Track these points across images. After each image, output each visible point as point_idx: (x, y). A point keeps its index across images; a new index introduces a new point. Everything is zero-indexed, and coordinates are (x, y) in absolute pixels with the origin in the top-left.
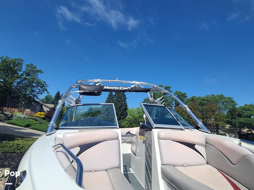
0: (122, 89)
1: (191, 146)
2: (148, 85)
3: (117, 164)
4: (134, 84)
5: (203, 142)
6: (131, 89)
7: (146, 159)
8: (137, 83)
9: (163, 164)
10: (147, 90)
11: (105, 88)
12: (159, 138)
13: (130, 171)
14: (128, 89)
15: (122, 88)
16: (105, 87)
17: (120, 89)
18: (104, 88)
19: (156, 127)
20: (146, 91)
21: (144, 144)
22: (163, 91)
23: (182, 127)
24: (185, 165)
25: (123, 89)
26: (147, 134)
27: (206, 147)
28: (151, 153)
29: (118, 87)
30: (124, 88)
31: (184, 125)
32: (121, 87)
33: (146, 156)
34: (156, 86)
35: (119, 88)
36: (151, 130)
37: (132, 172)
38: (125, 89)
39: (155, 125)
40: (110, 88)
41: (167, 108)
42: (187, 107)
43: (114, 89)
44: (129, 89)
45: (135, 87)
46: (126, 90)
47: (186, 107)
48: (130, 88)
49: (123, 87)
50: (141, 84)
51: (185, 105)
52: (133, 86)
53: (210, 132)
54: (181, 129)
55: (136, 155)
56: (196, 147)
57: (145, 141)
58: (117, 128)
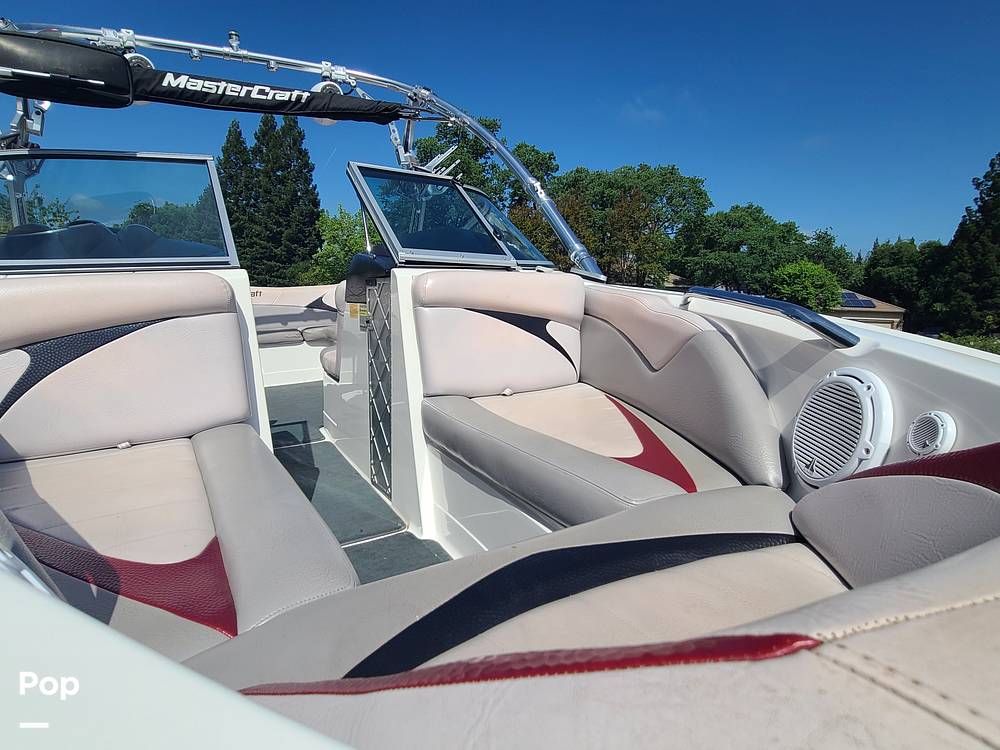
0: (264, 97)
1: (535, 325)
2: (393, 89)
3: (238, 409)
4: (325, 78)
5: (576, 309)
6: (309, 100)
7: (372, 386)
8: (341, 72)
9: (432, 392)
10: (387, 109)
11: (169, 80)
12: (419, 302)
13: (323, 437)
14: (293, 99)
15: (261, 92)
16: (169, 78)
17: (254, 95)
18: (165, 84)
19: (408, 262)
20: (383, 114)
21: (366, 333)
22: (453, 119)
23: (512, 262)
24: (507, 392)
25: (270, 97)
26: (373, 294)
27: (582, 327)
28: (389, 361)
29: (242, 84)
30: (273, 92)
31: (517, 256)
32: (257, 88)
33: (372, 377)
34: (428, 93)
35: (245, 89)
36: (388, 275)
37: (328, 438)
38: (277, 97)
39: (404, 254)
40: (198, 85)
41: (460, 188)
42: (539, 188)
43: (220, 92)
44: (299, 98)
45: (330, 93)
46: (283, 104)
47: (537, 185)
48: (306, 95)
49: (267, 89)
50: (361, 83)
51: (532, 180)
52: (318, 88)
53: (603, 278)
54: (508, 269)
55: (338, 381)
56: (551, 328)
57: (368, 322)
58: (227, 263)
